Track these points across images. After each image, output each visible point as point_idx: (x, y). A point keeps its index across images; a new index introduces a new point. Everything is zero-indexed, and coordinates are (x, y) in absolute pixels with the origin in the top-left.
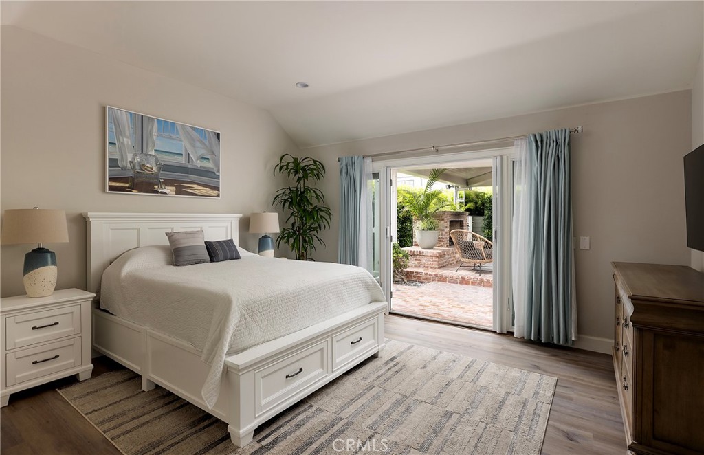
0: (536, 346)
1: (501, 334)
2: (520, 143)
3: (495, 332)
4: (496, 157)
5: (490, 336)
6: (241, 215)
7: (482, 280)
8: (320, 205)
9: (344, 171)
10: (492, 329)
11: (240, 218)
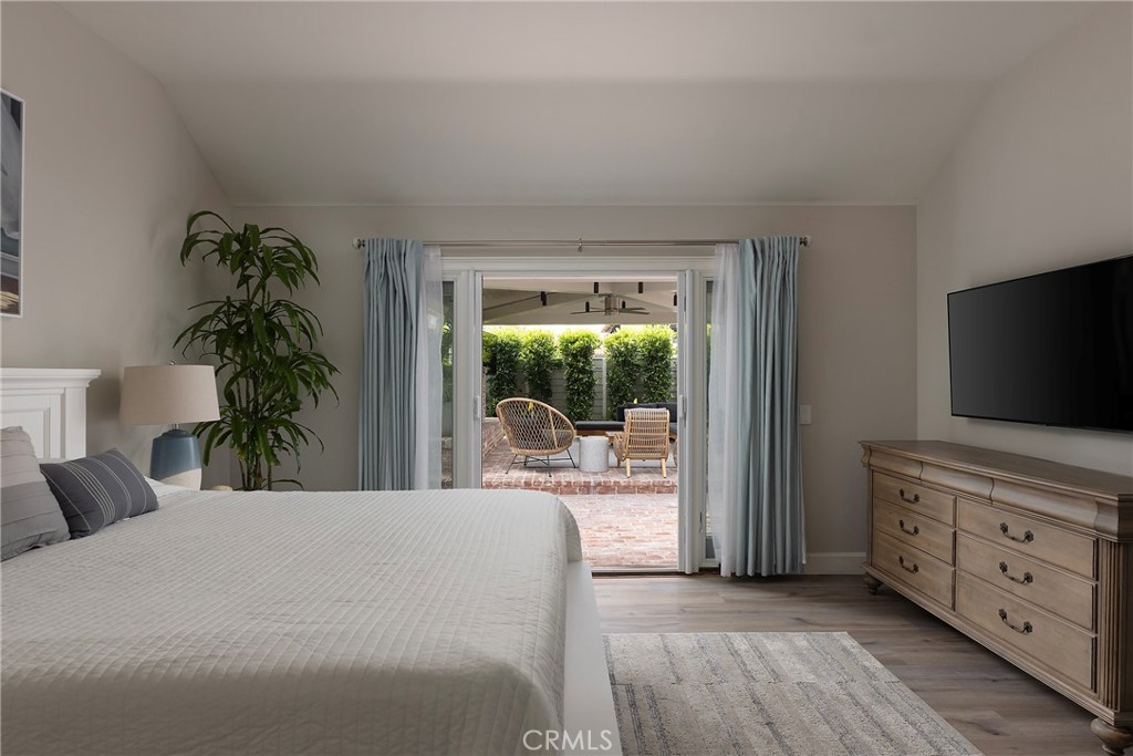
0: (755, 585)
1: (692, 575)
2: (723, 252)
3: (682, 574)
4: (684, 271)
5: (676, 583)
6: (94, 373)
7: (559, 483)
8: (305, 349)
9: (376, 271)
10: (677, 569)
11: (93, 383)
